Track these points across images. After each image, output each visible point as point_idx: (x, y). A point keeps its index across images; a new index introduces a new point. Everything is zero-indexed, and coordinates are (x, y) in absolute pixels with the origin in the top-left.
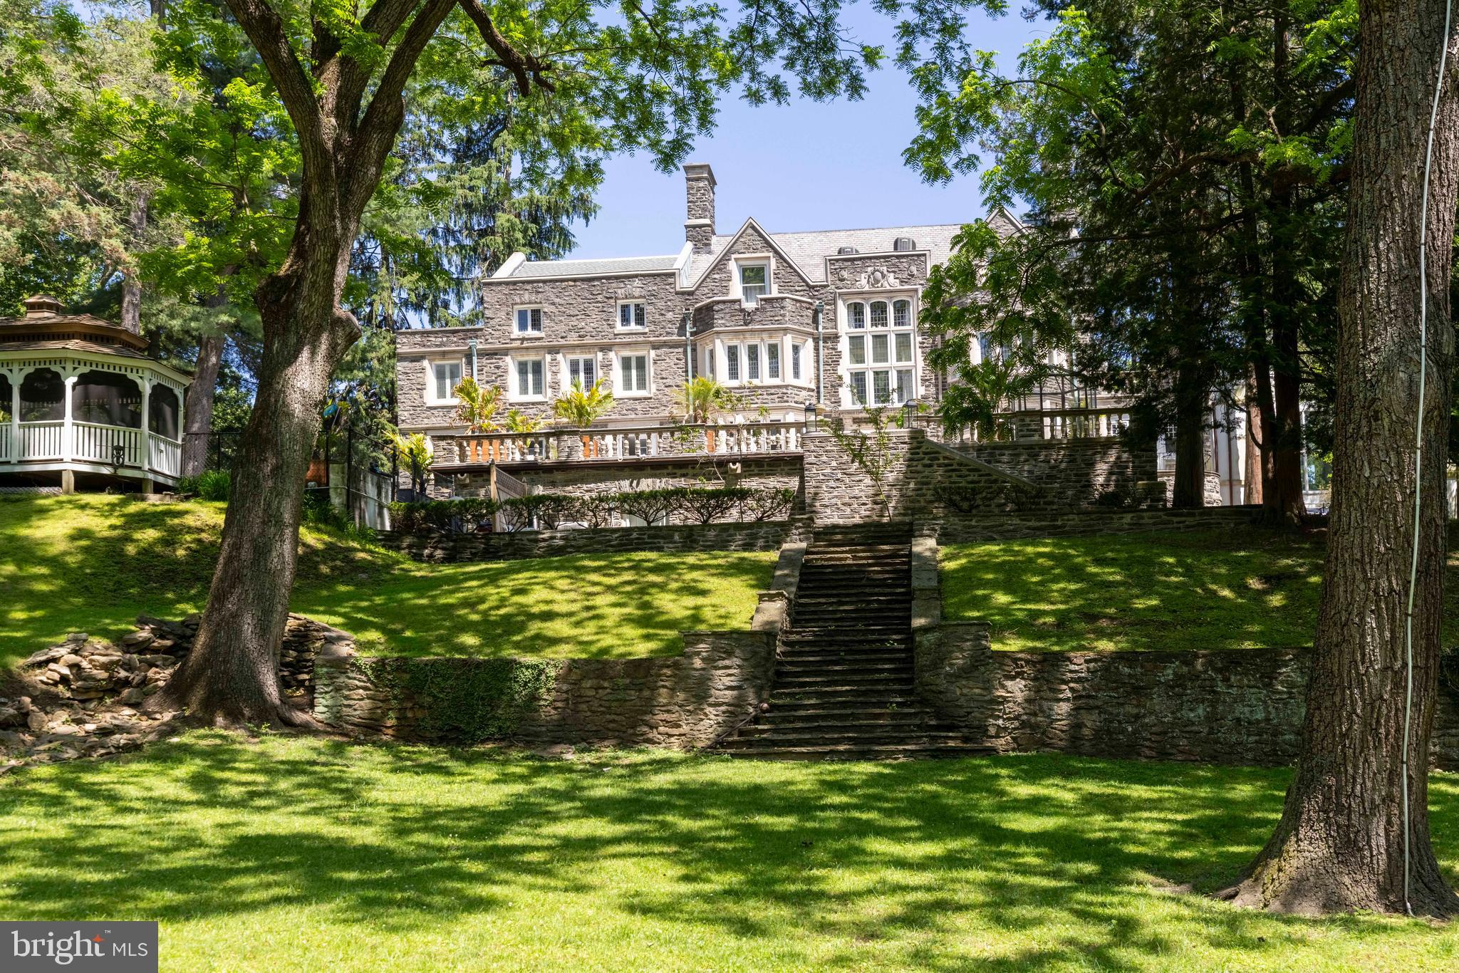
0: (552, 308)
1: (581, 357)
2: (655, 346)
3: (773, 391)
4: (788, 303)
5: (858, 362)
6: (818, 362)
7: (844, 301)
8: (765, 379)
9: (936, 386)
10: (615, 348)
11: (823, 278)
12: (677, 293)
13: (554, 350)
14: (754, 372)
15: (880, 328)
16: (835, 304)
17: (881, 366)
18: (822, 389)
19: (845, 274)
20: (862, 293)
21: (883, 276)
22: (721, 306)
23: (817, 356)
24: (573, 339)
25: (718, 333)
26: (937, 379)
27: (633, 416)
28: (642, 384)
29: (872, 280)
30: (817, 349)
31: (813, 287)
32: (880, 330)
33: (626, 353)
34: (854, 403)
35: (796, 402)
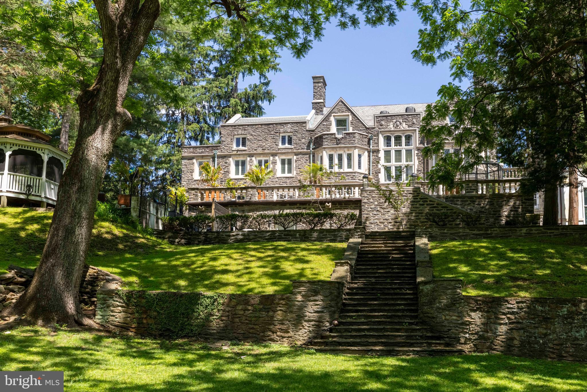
0: (251, 137)
1: (263, 159)
2: (296, 154)
3: (348, 174)
4: (356, 135)
5: (388, 162)
6: (369, 162)
7: (382, 135)
8: (345, 169)
9: (424, 173)
10: (279, 155)
11: (373, 125)
12: (307, 131)
13: (251, 155)
14: (340, 166)
15: (398, 147)
16: (378, 136)
17: (398, 164)
19: (383, 123)
20: (391, 131)
21: (401, 124)
22: (326, 136)
23: (369, 159)
24: (260, 151)
25: (324, 148)
26: (424, 170)
27: (285, 185)
28: (290, 171)
29: (395, 125)
30: (369, 156)
31: (368, 128)
33: (283, 157)
34: (385, 181)
35: (359, 180)
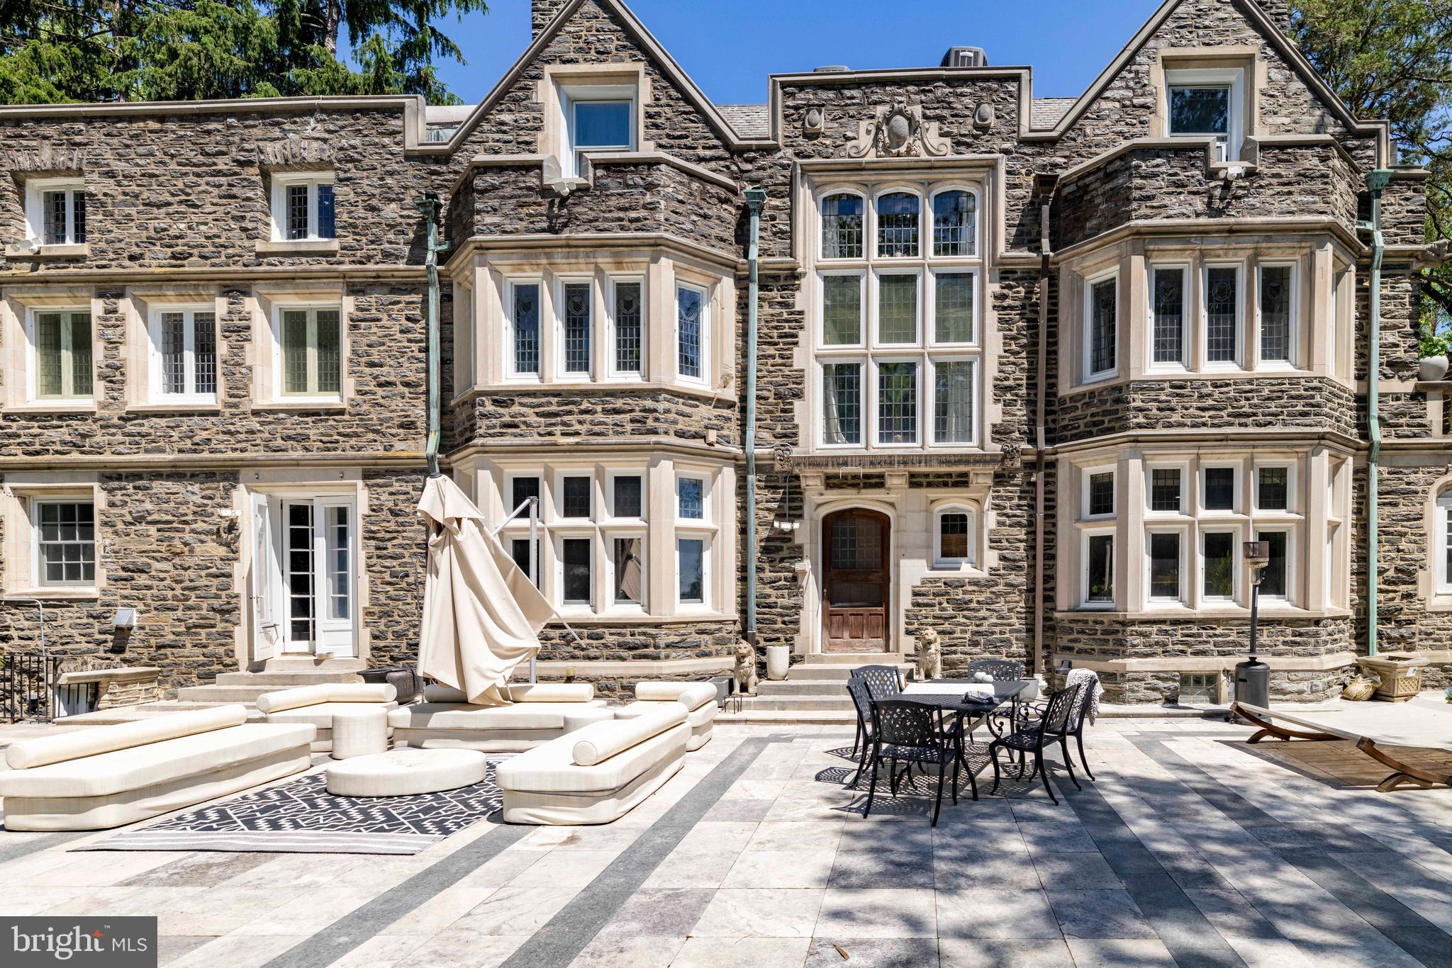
0: (110, 186)
1: (189, 308)
2: (355, 289)
3: (619, 403)
4: (663, 175)
5: (843, 339)
6: (744, 335)
7: (815, 188)
8: (608, 373)
9: (1031, 403)
10: (259, 288)
11: (766, 130)
12: (410, 157)
13: (111, 289)
14: (579, 357)
15: (899, 258)
16: (791, 195)
17: (899, 349)
18: (752, 404)
19: (820, 120)
20: (859, 168)
21: (914, 127)
22: (491, 179)
23: (745, 321)
24: (156, 262)
25: (482, 248)
26: (1032, 386)
27: (298, 454)
28: (330, 380)
29: (885, 136)
30: (743, 306)
31: (737, 152)
32: (899, 262)
33: (292, 301)
34: (829, 439)
35: (681, 434)
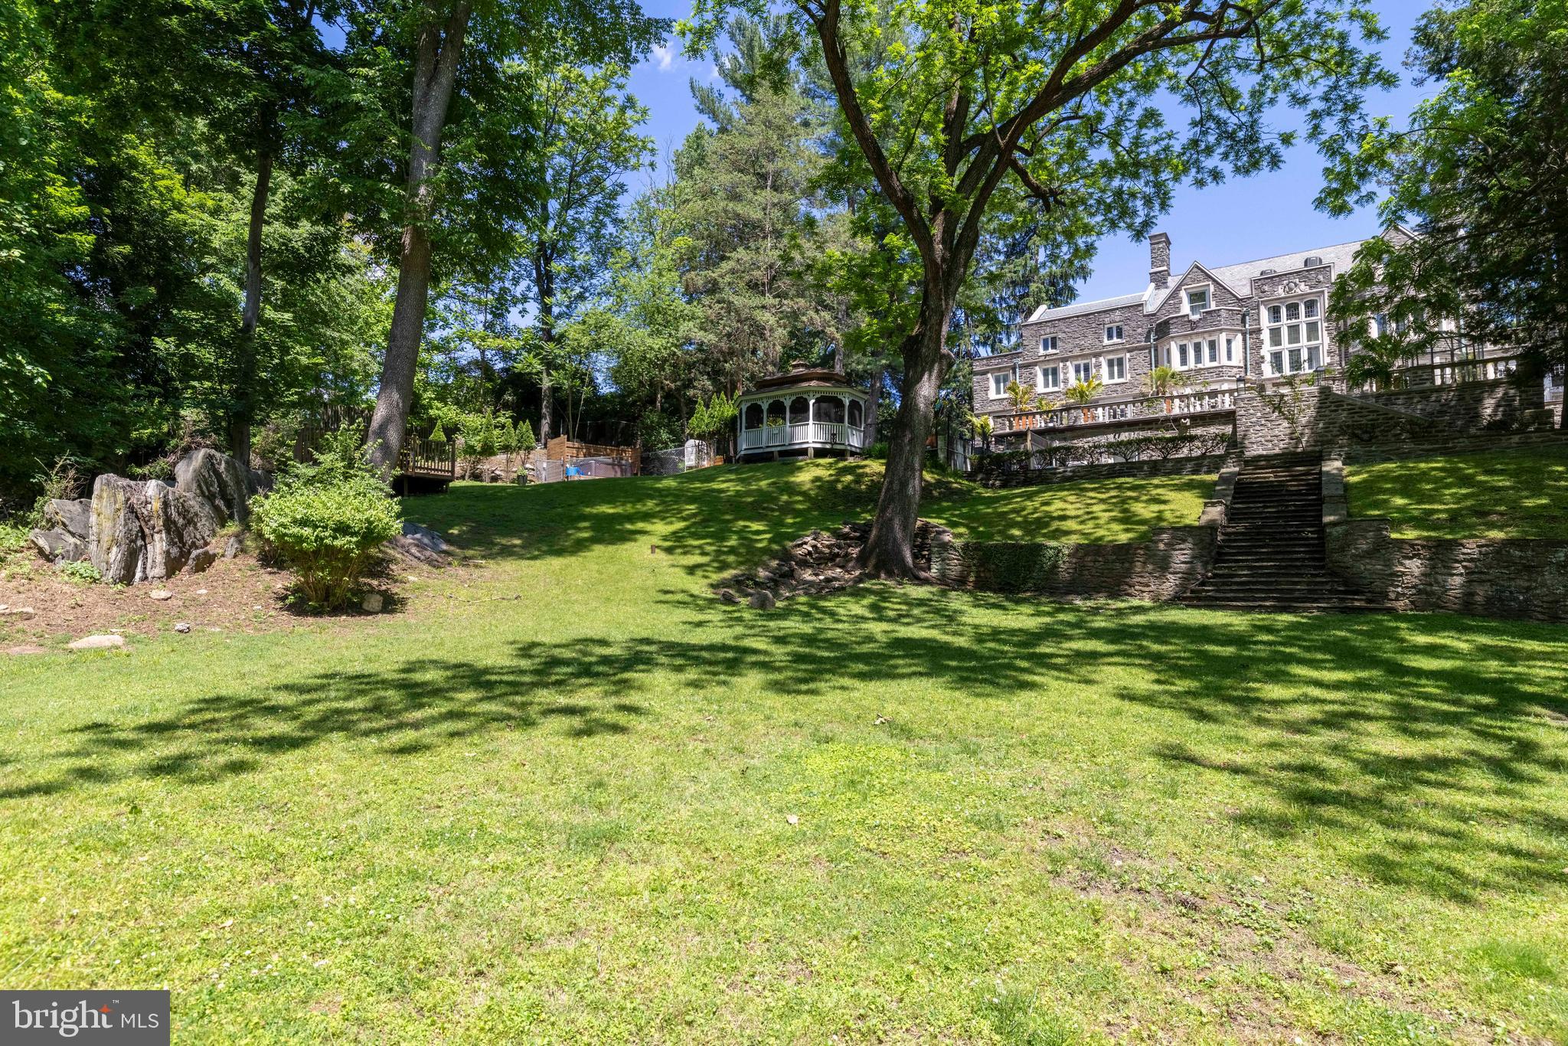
0: (1064, 335)
1: (1082, 362)
2: (1130, 351)
3: (1212, 370)
4: (1224, 314)
5: (1276, 345)
6: (1245, 348)
7: (1265, 306)
8: (1207, 363)
10: (1104, 354)
11: (1249, 293)
12: (1145, 316)
13: (1064, 360)
14: (1198, 359)
16: (1258, 309)
17: (1295, 346)
18: (1249, 366)
19: (1266, 288)
20: (1280, 299)
21: (1296, 285)
22: (1175, 320)
23: (1245, 344)
24: (1077, 352)
25: (1173, 337)
26: (1340, 351)
27: (1116, 395)
28: (1121, 375)
29: (1287, 289)
30: (1244, 340)
31: (1242, 300)
32: (1294, 321)
33: (1111, 357)
34: (1273, 373)
35: (1229, 376)
